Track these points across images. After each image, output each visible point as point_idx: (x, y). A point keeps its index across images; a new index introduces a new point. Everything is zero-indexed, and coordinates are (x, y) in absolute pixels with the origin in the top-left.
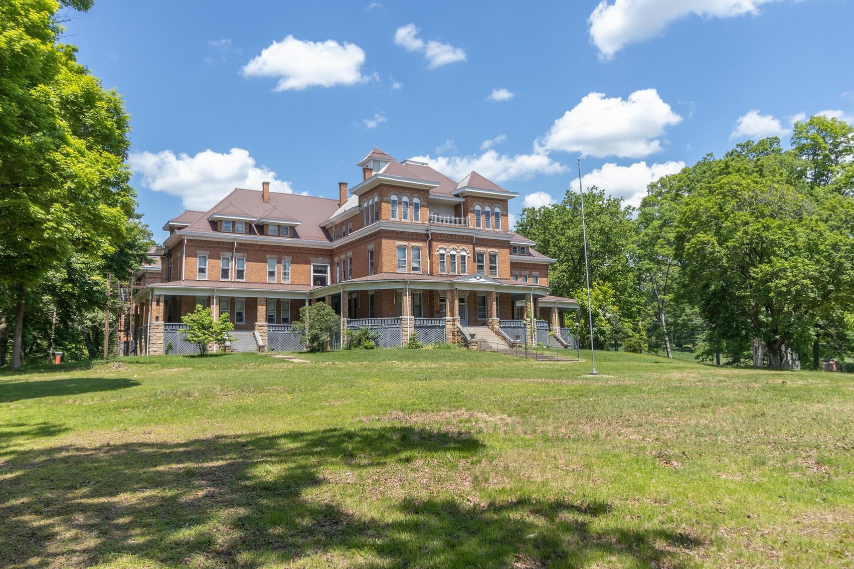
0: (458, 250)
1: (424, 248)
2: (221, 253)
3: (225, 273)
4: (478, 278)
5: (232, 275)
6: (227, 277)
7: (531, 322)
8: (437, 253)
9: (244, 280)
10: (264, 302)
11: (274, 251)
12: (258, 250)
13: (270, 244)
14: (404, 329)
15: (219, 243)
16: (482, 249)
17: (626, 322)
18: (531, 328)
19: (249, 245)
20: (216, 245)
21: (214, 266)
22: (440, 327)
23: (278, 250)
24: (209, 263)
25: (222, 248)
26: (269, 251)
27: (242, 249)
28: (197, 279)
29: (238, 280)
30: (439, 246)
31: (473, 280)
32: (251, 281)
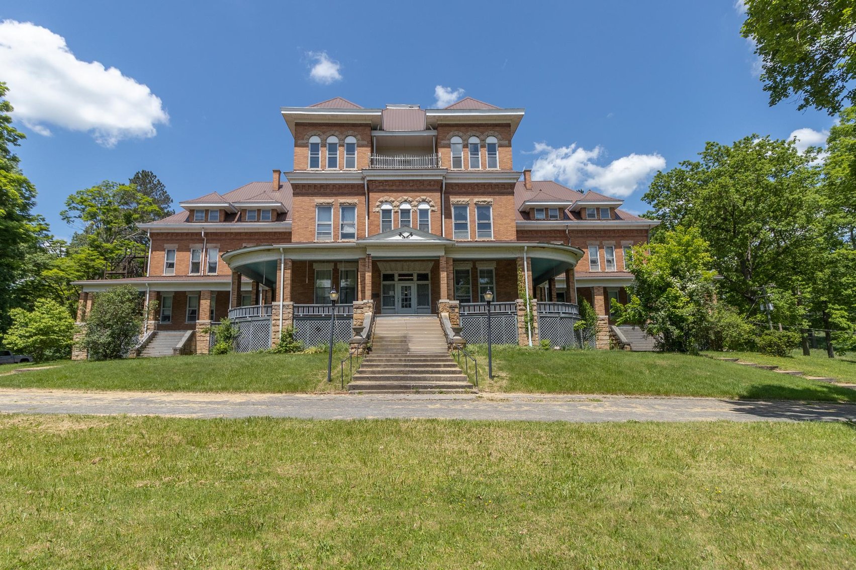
0: (415, 203)
1: (361, 205)
2: (191, 245)
3: (196, 267)
4: (406, 234)
5: (204, 269)
6: (198, 271)
7: (525, 305)
8: (377, 209)
9: (216, 274)
10: (207, 295)
11: (251, 239)
12: (233, 239)
13: (246, 231)
14: (273, 322)
15: (187, 234)
16: (462, 200)
17: (835, 309)
18: (526, 315)
19: (221, 234)
20: (185, 237)
21: (183, 259)
22: (341, 318)
23: (257, 237)
24: (178, 257)
25: (192, 240)
26: (245, 239)
27: (214, 239)
28: (164, 275)
29: (209, 274)
30: (381, 199)
31: (397, 238)
32: (224, 274)
